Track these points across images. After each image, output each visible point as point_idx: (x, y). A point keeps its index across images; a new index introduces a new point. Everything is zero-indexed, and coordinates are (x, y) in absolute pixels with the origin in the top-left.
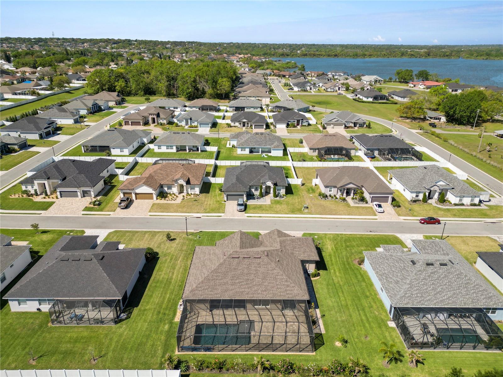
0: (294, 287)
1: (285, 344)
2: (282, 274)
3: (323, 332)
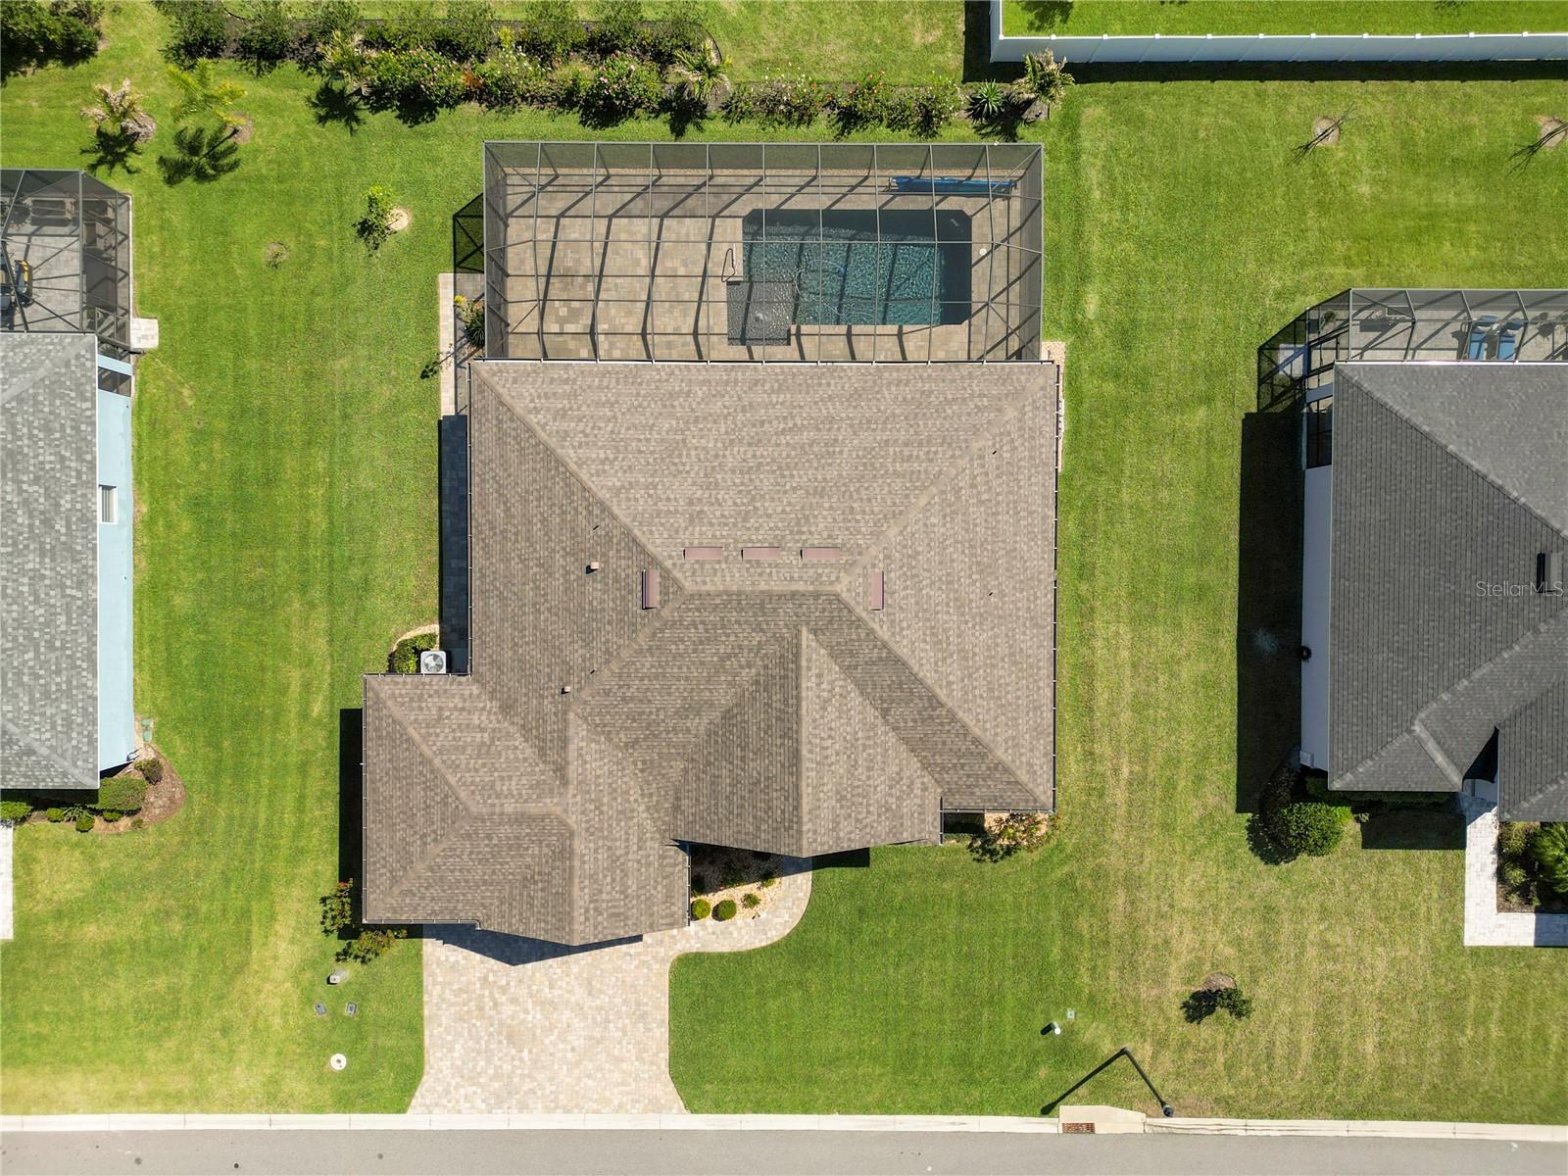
0: (530, 412)
1: (611, 217)
2: (580, 466)
3: (446, 280)
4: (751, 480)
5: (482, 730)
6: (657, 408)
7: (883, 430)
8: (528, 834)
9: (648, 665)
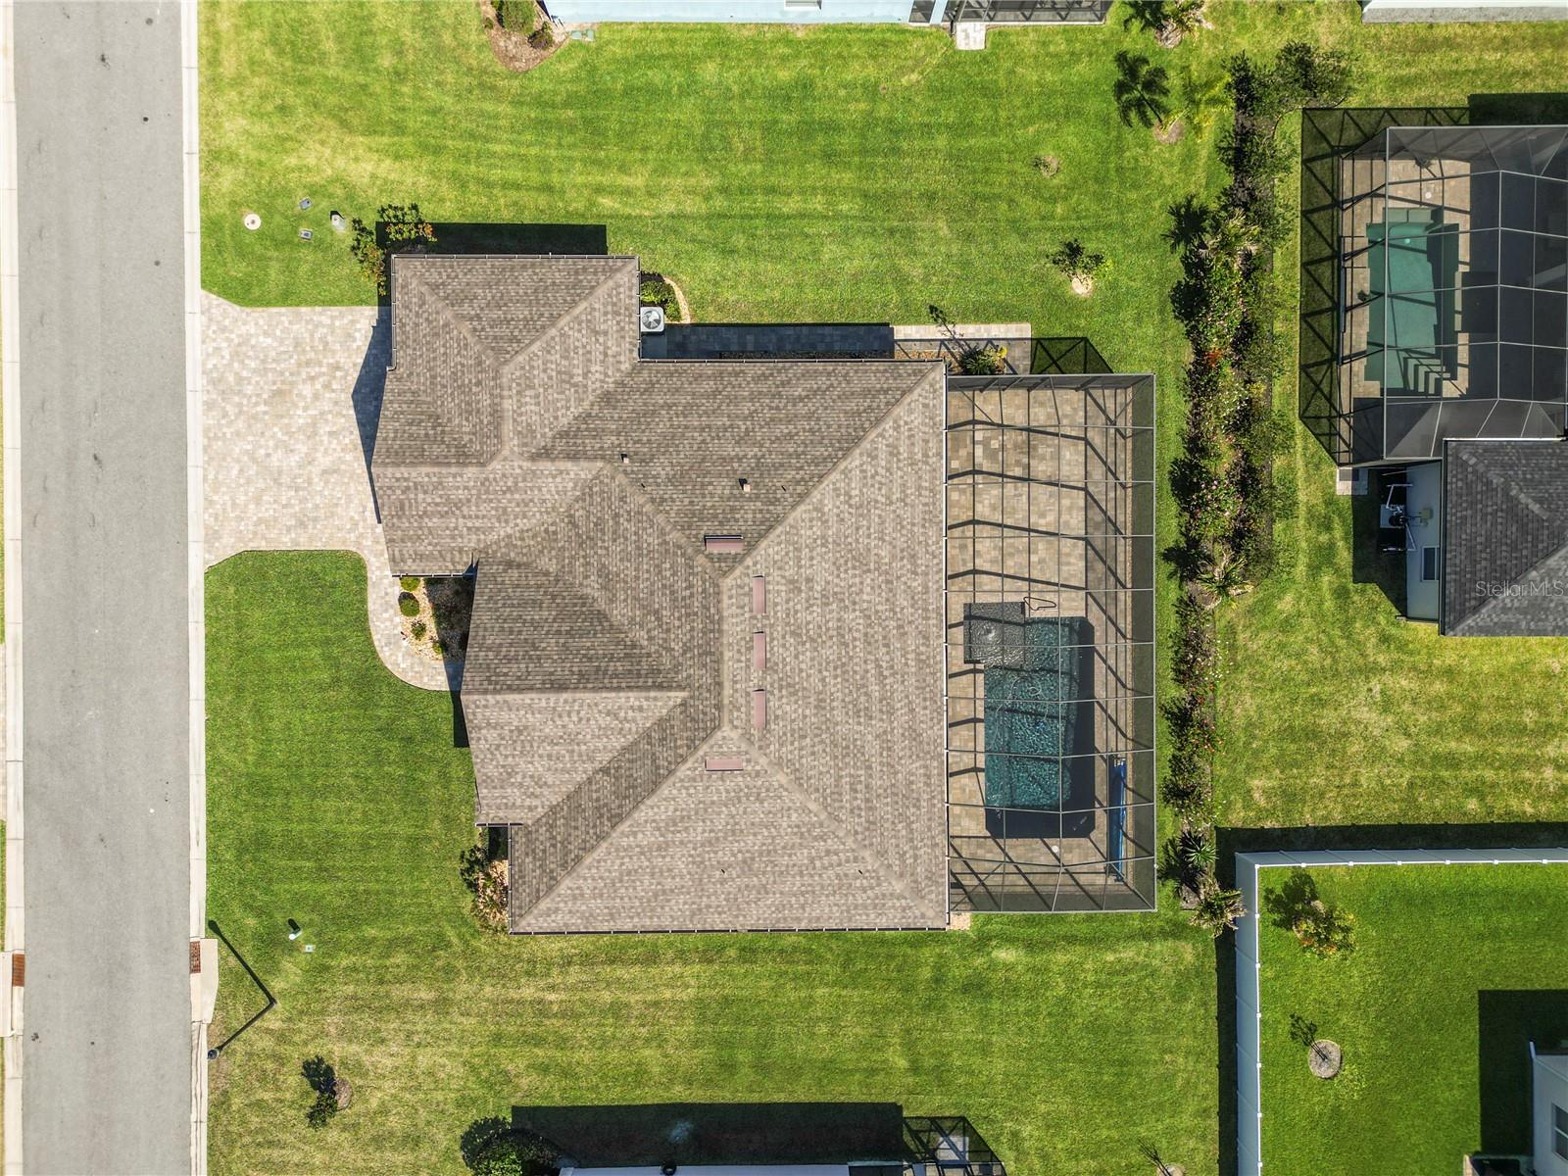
0: (895, 422)
1: (1085, 489)
2: (843, 472)
3: (1025, 330)
4: (831, 637)
5: (585, 375)
6: (901, 543)
7: (881, 764)
8: (481, 422)
9: (650, 540)
